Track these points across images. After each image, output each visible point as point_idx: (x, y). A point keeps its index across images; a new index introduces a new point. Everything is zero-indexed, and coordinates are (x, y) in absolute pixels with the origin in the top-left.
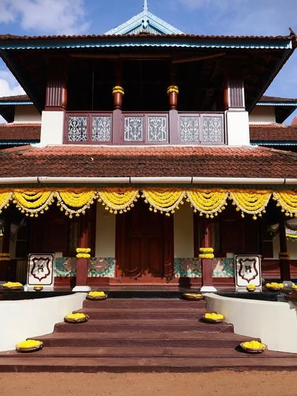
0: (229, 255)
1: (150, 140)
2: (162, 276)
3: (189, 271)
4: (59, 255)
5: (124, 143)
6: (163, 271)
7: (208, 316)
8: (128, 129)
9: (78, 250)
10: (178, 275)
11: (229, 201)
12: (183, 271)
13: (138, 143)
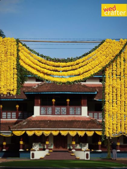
0: (81, 143)
1: (62, 114)
2: (65, 148)
3: (71, 147)
4: (40, 143)
5: (55, 115)
6: (65, 147)
7: (72, 154)
8: (56, 111)
9: (46, 142)
10: (68, 148)
11: (77, 133)
12: (70, 147)
13: (59, 115)
